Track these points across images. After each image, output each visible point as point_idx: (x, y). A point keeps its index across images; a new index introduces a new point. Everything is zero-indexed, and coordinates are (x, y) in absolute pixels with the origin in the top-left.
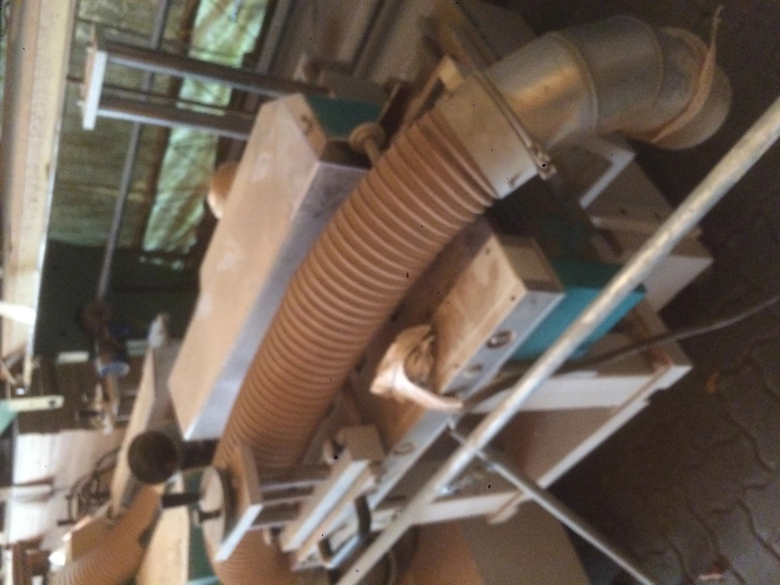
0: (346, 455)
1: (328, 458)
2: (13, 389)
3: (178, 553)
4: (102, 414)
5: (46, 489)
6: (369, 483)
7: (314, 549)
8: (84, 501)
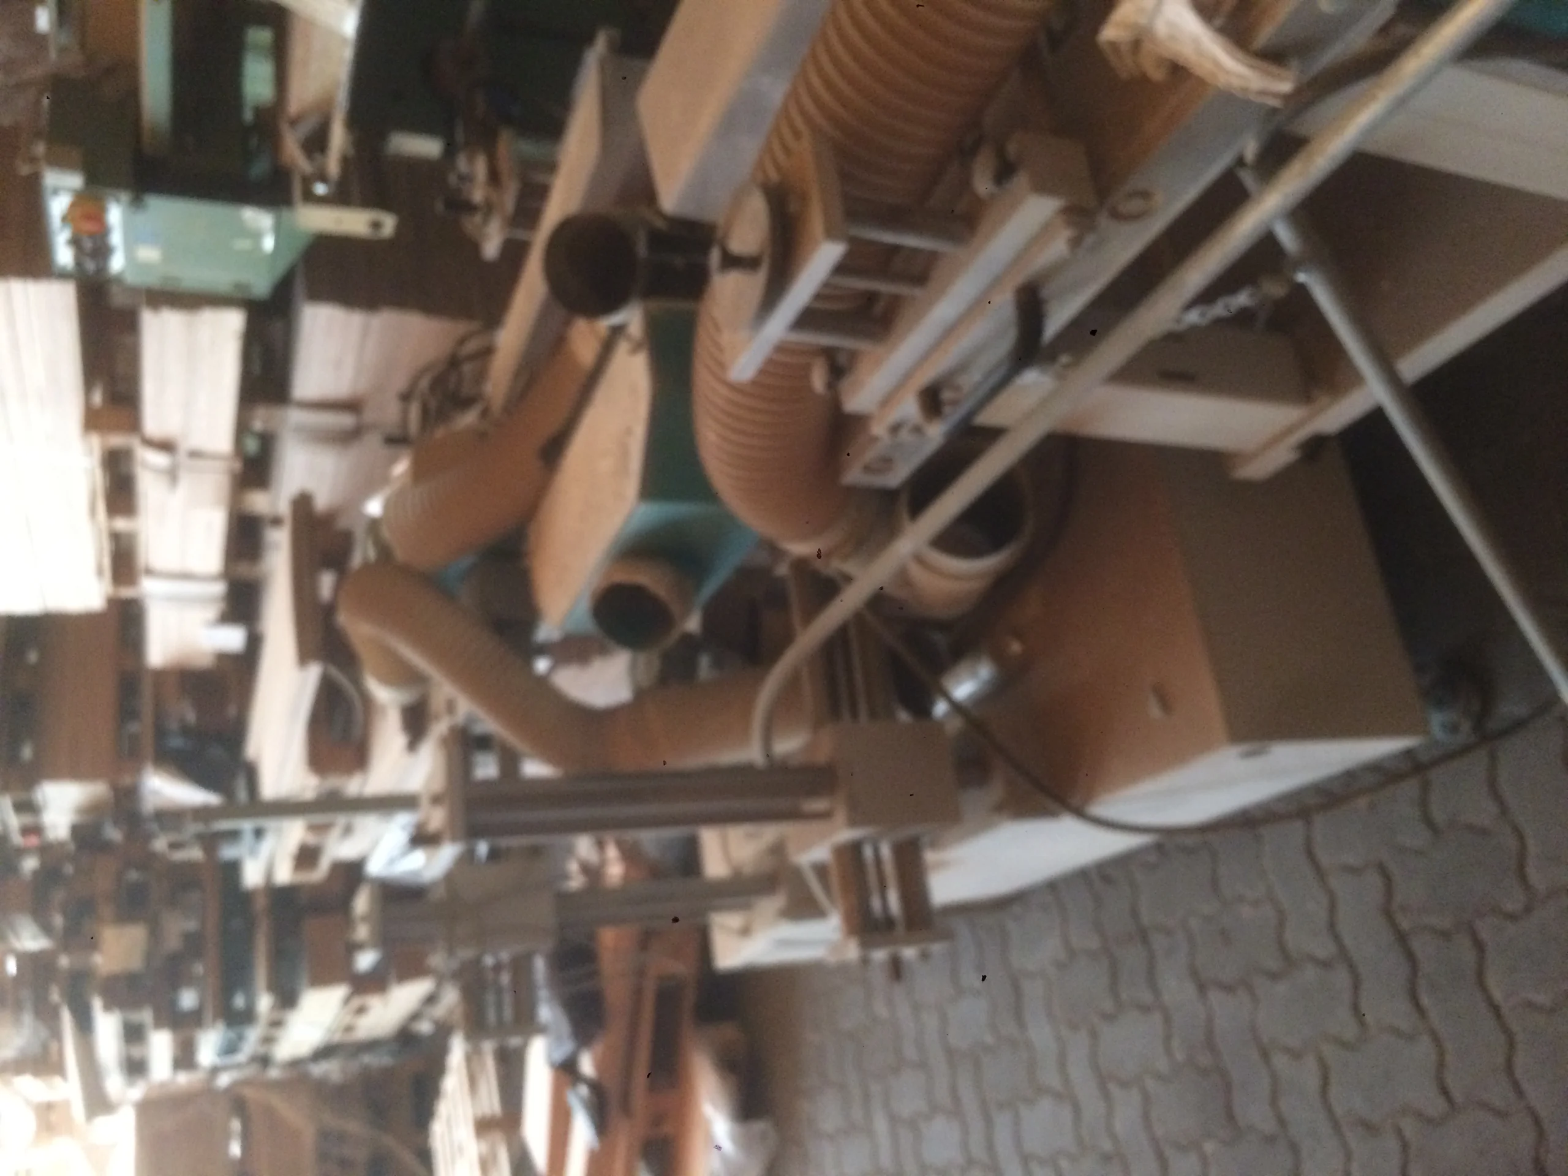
0: (1021, 181)
1: (983, 185)
2: (307, 182)
3: (624, 453)
4: (489, 209)
5: (345, 420)
6: (1058, 247)
7: (909, 408)
8: (433, 404)
